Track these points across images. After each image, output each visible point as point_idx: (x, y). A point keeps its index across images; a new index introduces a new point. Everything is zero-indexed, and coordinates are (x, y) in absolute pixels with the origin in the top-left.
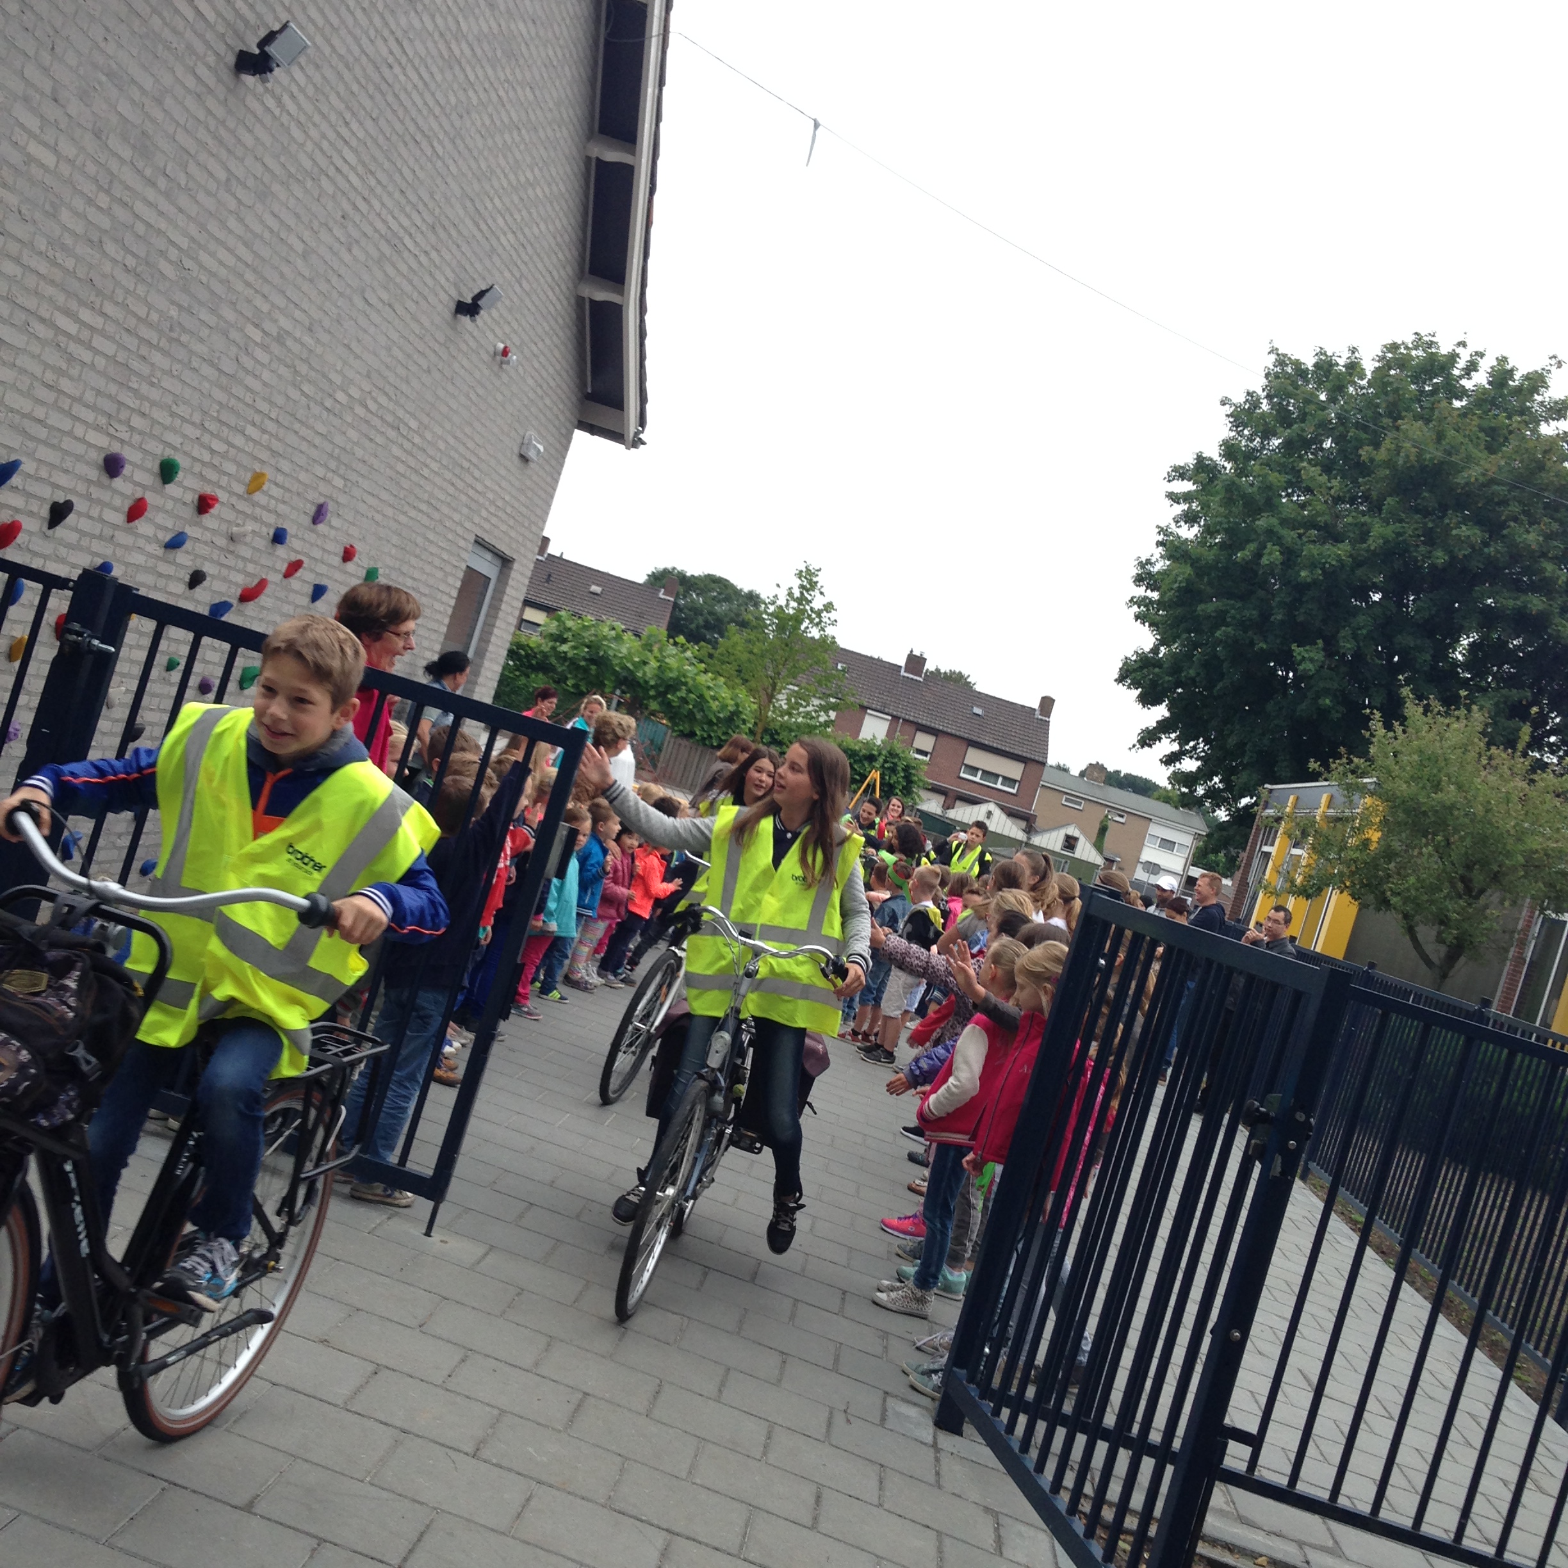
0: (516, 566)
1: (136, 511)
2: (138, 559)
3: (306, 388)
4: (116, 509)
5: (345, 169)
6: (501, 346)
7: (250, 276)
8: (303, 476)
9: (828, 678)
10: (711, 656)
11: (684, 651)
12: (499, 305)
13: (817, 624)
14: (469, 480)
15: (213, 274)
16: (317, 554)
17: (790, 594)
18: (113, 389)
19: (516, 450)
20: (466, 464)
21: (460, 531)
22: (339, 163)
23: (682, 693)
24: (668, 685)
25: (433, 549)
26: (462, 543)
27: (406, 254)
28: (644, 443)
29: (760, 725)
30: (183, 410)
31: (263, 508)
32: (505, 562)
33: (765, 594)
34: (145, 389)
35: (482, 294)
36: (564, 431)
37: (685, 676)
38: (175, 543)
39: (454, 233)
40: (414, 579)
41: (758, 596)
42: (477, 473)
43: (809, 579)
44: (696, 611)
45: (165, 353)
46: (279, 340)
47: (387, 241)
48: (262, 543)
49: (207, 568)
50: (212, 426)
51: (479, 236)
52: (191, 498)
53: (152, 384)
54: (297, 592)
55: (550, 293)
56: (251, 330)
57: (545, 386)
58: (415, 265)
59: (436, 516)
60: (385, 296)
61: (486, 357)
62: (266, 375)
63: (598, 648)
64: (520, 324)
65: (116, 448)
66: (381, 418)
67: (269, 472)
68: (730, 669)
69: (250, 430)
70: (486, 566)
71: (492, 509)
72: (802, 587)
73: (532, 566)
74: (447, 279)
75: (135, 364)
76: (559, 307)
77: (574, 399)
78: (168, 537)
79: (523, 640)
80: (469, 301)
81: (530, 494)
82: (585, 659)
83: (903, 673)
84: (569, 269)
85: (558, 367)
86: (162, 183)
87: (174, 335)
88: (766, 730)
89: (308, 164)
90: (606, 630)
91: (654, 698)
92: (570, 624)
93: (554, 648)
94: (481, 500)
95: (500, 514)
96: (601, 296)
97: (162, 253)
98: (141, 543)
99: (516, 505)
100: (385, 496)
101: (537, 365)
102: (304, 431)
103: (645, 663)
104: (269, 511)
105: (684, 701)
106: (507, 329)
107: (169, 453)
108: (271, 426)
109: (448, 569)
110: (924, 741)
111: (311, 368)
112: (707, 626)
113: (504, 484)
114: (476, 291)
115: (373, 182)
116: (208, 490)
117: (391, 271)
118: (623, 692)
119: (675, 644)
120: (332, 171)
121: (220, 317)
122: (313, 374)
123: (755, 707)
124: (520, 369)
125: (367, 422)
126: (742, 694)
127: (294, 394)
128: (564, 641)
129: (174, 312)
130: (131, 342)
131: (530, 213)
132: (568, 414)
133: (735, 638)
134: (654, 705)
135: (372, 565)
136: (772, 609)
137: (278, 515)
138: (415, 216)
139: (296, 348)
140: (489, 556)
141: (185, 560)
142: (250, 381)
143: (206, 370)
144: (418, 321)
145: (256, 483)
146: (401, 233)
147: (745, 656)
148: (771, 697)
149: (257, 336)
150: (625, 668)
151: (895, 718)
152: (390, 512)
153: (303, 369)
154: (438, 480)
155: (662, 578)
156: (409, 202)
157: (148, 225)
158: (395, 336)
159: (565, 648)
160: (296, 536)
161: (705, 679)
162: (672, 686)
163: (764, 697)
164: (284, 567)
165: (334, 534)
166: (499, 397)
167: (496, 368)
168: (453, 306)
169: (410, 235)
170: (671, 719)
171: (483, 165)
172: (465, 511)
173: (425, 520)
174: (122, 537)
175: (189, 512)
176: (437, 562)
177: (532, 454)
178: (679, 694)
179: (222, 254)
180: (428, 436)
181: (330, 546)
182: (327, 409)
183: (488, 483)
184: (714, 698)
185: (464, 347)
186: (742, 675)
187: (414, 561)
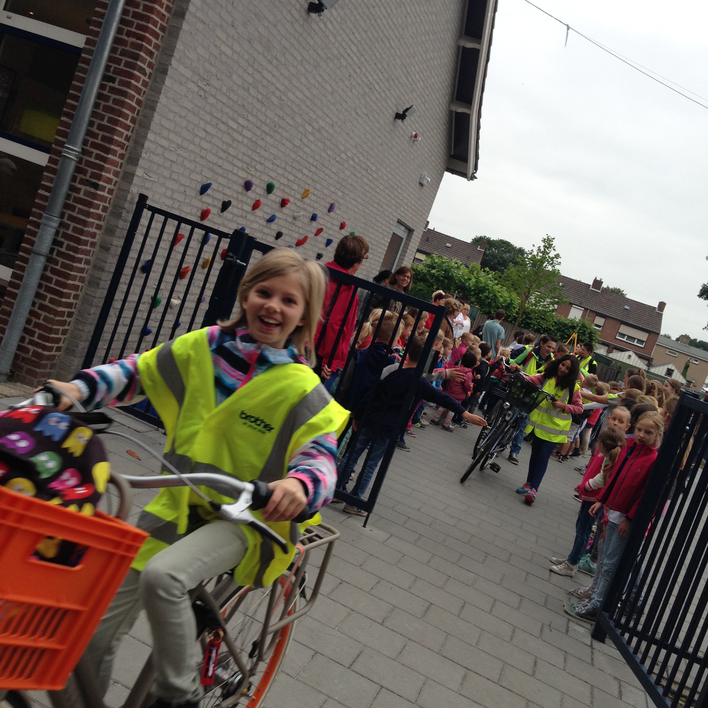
0: (415, 233)
1: (256, 205)
2: (255, 226)
3: (329, 152)
4: (248, 205)
5: (352, 54)
6: (414, 133)
7: (308, 103)
8: (325, 191)
9: (555, 289)
10: (500, 277)
11: (488, 274)
12: (415, 114)
13: (551, 264)
14: (396, 193)
15: (293, 102)
16: (329, 225)
17: (539, 249)
18: (250, 152)
19: (418, 181)
20: (395, 187)
21: (391, 217)
22: (349, 51)
23: (486, 294)
24: (480, 290)
25: (379, 224)
26: (392, 222)
27: (375, 92)
28: (476, 178)
29: (521, 310)
30: (277, 162)
31: (309, 205)
32: (410, 231)
33: (527, 249)
34: (263, 153)
35: (407, 110)
36: (440, 172)
37: (488, 286)
38: (271, 220)
39: (397, 82)
40: (370, 238)
41: (523, 250)
42: (400, 191)
43: (548, 243)
44: (494, 256)
45: (272, 137)
46: (319, 131)
47: (368, 87)
48: (307, 220)
49: (284, 231)
50: (289, 169)
51: (408, 83)
52: (279, 200)
53: (266, 150)
54: (320, 242)
55: (438, 110)
56: (307, 127)
57: (432, 151)
58: (379, 97)
59: (381, 210)
60: (365, 111)
61: (407, 138)
62: (313, 147)
63: (449, 272)
64: (423, 123)
65: (249, 178)
66: (360, 166)
67: (311, 190)
68: (509, 283)
69: (305, 171)
70: (401, 232)
71: (406, 207)
72: (545, 246)
73: (422, 233)
74: (392, 103)
75: (260, 142)
76: (441, 115)
77: (445, 157)
78: (268, 217)
79: (415, 267)
80: (401, 113)
81: (423, 200)
82: (442, 276)
83: (591, 288)
84: (447, 98)
85: (439, 143)
86: (275, 62)
87: (276, 129)
88: (524, 312)
89: (336, 52)
90: (453, 264)
91: (473, 295)
92: (436, 260)
93: (429, 271)
94: (401, 203)
95: (409, 209)
96: (460, 110)
97: (273, 93)
98: (257, 219)
99: (417, 205)
100: (359, 200)
101: (429, 141)
102: (327, 171)
103: (470, 279)
104: (310, 206)
105: (487, 297)
106: (417, 126)
107: (271, 180)
108: (313, 169)
109: (385, 233)
110: (600, 321)
111: (332, 143)
112: (499, 264)
113: (412, 196)
114: (405, 108)
115: (363, 60)
116: (286, 197)
117: (368, 100)
118: (459, 292)
119: (484, 271)
120: (346, 56)
121: (295, 121)
122: (332, 146)
123: (520, 301)
124: (422, 144)
125: (354, 167)
126: (514, 295)
127: (324, 155)
128: (434, 268)
129: (276, 119)
130: (258, 133)
131: (431, 72)
132: (442, 164)
133: (512, 270)
134: (473, 299)
135: (352, 231)
136: (530, 256)
137: (314, 208)
138: (380, 75)
139: (326, 134)
140: (403, 228)
141: (275, 227)
142: (306, 149)
143: (288, 144)
144: (379, 123)
145: (305, 194)
146: (374, 83)
147: (516, 277)
148: (527, 297)
149: (310, 129)
150: (460, 281)
151: (586, 309)
152: (361, 207)
153: (328, 143)
154: (382, 193)
155: (479, 241)
156: (378, 68)
157: (268, 81)
158: (368, 129)
159: (433, 271)
160: (321, 218)
161: (496, 288)
162: (482, 290)
163: (524, 297)
164: (315, 231)
165: (337, 216)
166: (412, 156)
167: (411, 143)
168: (394, 115)
169: (378, 83)
170: (481, 305)
171: (412, 51)
172: (394, 207)
173: (376, 211)
174: (250, 217)
175: (277, 206)
176: (380, 230)
177: (425, 182)
178: (485, 294)
179: (298, 93)
180: (380, 174)
181: (335, 222)
182: (338, 162)
183: (404, 195)
184: (501, 297)
185: (398, 134)
186: (514, 287)
187: (370, 230)
